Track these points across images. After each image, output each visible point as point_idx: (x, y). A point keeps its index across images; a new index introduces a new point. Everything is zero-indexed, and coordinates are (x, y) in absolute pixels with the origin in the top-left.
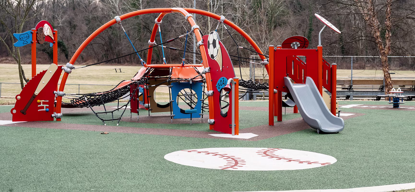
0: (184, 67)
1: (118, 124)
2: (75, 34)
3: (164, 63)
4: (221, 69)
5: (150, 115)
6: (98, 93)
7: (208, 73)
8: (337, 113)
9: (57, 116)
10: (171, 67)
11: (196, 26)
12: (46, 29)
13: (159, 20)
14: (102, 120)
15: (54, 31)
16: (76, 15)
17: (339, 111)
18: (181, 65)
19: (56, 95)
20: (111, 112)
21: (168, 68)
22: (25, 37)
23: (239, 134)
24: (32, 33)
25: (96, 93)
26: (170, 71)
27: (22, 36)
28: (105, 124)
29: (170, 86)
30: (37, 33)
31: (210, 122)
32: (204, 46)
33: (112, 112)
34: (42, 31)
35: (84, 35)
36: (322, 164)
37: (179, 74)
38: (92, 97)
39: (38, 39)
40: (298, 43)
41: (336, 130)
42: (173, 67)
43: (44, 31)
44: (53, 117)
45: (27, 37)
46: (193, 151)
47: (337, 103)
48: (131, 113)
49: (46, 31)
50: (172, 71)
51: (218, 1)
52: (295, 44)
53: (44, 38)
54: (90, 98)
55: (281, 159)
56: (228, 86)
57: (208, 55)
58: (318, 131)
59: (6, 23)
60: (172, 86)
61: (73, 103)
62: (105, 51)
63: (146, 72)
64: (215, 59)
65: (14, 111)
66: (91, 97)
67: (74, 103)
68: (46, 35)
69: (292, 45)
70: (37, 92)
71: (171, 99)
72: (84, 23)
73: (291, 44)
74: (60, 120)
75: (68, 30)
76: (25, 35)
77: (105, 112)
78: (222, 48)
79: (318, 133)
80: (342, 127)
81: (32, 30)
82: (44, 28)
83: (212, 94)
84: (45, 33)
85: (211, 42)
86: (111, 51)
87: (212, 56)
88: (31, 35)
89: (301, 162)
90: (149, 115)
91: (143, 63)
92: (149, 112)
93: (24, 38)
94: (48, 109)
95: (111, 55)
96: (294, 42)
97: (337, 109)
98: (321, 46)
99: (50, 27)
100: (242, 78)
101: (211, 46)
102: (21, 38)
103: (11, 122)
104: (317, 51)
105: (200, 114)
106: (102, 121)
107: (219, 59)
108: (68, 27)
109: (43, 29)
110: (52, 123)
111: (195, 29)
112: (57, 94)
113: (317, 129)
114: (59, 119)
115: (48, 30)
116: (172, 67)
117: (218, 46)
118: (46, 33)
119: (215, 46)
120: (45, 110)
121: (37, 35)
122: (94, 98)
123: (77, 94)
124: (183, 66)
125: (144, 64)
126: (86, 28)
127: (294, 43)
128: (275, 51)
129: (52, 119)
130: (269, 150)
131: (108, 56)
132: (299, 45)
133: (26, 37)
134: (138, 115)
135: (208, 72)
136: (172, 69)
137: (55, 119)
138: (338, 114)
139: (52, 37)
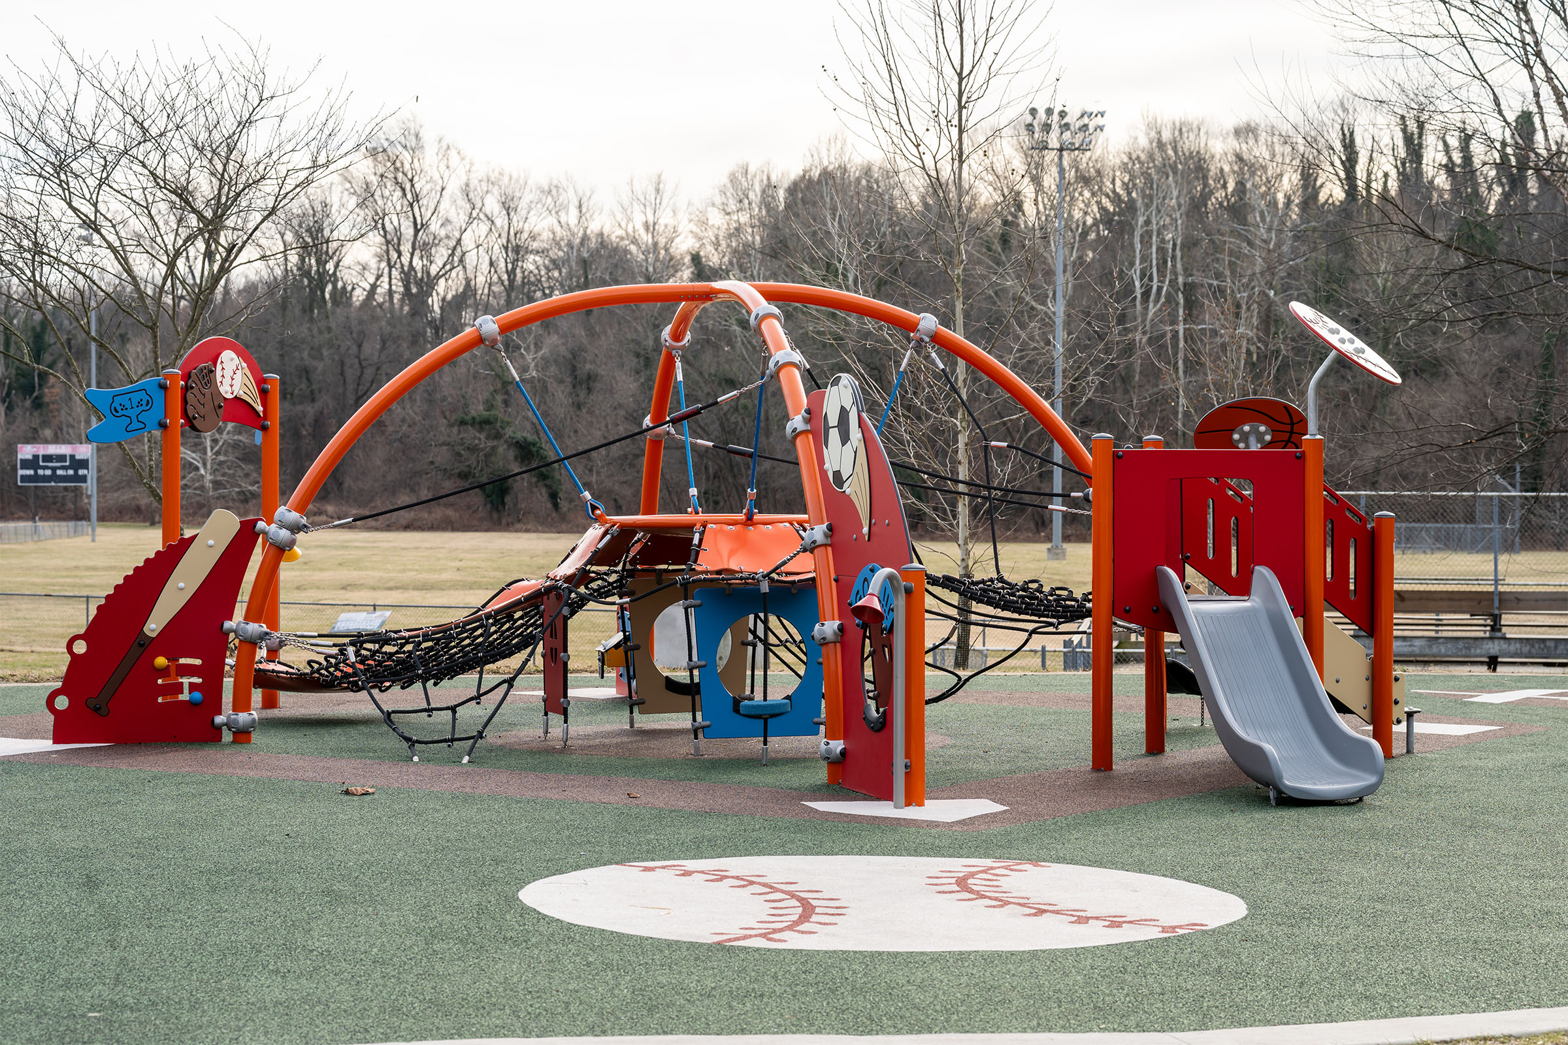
0: (754, 524)
1: (466, 759)
2: (591, 412)
3: (689, 510)
4: (865, 530)
5: (636, 725)
6: (408, 630)
7: (823, 548)
8: (1399, 722)
9: (236, 721)
10: (698, 526)
11: (786, 354)
12: (228, 373)
13: (677, 336)
14: (408, 739)
15: (265, 381)
16: (591, 333)
17: (1410, 715)
18: (741, 517)
19: (232, 636)
20: (447, 708)
21: (690, 527)
22: (135, 404)
23: (926, 802)
24: (163, 387)
25: (396, 632)
26: (696, 541)
27: (124, 400)
28: (416, 759)
29: (688, 602)
30: (186, 389)
31: (829, 751)
32: (810, 436)
33: (453, 709)
34: (210, 381)
35: (623, 413)
36: (1164, 929)
37: (730, 555)
38: (388, 649)
39: (190, 413)
40: (1262, 428)
41: (1346, 789)
42: (710, 526)
43: (219, 379)
44: (218, 729)
45: (144, 403)
46: (663, 867)
47: (1397, 679)
48: (546, 714)
49: (227, 381)
50: (701, 540)
51: (1165, 276)
52: (1249, 433)
53: (220, 407)
54: (378, 651)
55: (1010, 903)
56: (872, 601)
57: (823, 473)
58: (1272, 794)
59: (320, 366)
60: (698, 602)
61: (318, 671)
62: (708, 479)
63: (600, 546)
64: (847, 489)
65: (62, 703)
66: (381, 647)
67: (323, 672)
68: (229, 396)
69: (1236, 436)
70: (154, 626)
71: (695, 658)
72: (626, 368)
73: (1232, 431)
74: (248, 741)
75: (561, 396)
76: (136, 398)
77: (425, 706)
78: (867, 440)
79: (1273, 802)
80: (1372, 780)
81: (166, 377)
82: (219, 367)
83: (835, 633)
84: (222, 390)
85: (833, 420)
86: (730, 480)
87: (837, 474)
88: (158, 396)
89: (1083, 920)
90: (632, 725)
91: (594, 508)
92: (631, 712)
93: (128, 405)
94: (198, 696)
95: (729, 496)
96: (1244, 423)
97: (1396, 702)
98: (1319, 437)
99: (244, 365)
100: (998, 572)
101: (834, 435)
102: (119, 408)
103: (47, 745)
104: (1302, 458)
105: (816, 720)
106: (405, 745)
107: (857, 490)
108: (561, 382)
109: (212, 371)
110: (209, 753)
111: (780, 367)
112: (235, 631)
113: (1267, 785)
114: (242, 735)
115: (239, 376)
116: (705, 527)
117: (855, 434)
118: (229, 389)
119: (845, 438)
120: (185, 696)
121: (189, 393)
122: (397, 652)
123: (320, 636)
124: (749, 520)
125: (598, 512)
126: (634, 386)
127: (1247, 428)
128: (1120, 457)
129: (212, 735)
130: (992, 868)
131: (719, 498)
132: (1268, 438)
133: (140, 404)
134: (566, 722)
135: (825, 545)
136: (702, 534)
137: (227, 737)
138: (1404, 724)
139: (255, 405)
